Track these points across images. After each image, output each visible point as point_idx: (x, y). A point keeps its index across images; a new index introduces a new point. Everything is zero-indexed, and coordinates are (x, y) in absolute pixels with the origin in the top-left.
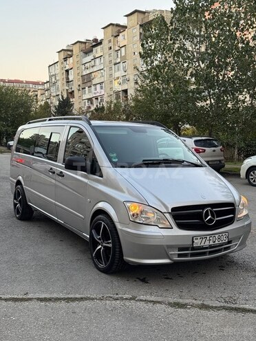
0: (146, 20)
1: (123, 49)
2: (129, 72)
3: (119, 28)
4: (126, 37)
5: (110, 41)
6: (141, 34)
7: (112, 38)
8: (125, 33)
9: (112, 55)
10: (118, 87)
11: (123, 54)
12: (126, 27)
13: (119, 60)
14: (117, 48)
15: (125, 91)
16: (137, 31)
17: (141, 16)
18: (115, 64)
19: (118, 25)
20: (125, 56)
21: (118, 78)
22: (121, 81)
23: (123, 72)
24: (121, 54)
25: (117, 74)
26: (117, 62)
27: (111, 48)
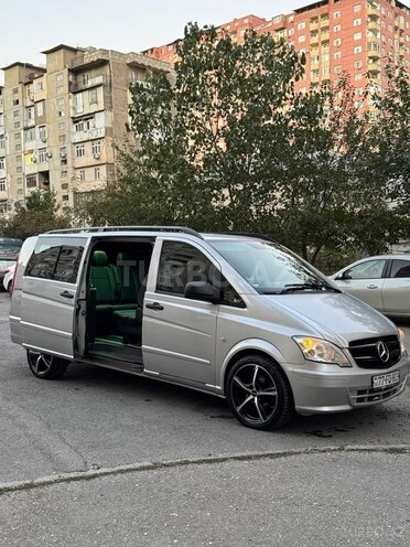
0: (78, 63)
1: (40, 106)
2: (51, 142)
3: (30, 71)
4: (45, 87)
5: (16, 91)
6: (70, 83)
7: (20, 87)
8: (43, 79)
9: (21, 113)
10: (30, 168)
11: (40, 114)
12: (45, 71)
13: (32, 123)
14: (29, 103)
15: (45, 174)
16: (64, 78)
17: (70, 55)
18: (26, 129)
19: (29, 66)
20: (43, 117)
21: (31, 152)
22: (37, 157)
23: (40, 142)
24: (36, 112)
25: (30, 145)
26: (29, 125)
27: (17, 102)
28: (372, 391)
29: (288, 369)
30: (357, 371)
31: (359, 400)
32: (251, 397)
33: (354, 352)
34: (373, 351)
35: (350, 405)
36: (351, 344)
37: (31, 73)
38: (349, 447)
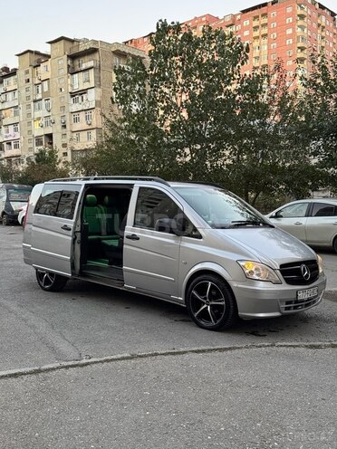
0: (75, 51)
1: (45, 83)
2: (53, 111)
3: (38, 57)
4: (49, 69)
5: (27, 72)
6: (69, 66)
7: (30, 69)
8: (48, 63)
9: (31, 89)
10: (38, 131)
11: (46, 90)
12: (49, 57)
13: (39, 96)
14: (37, 82)
15: (50, 136)
16: (64, 62)
17: (69, 45)
18: (35, 101)
19: (37, 53)
20: (48, 92)
21: (39, 119)
22: (43, 123)
23: (46, 111)
24: (42, 88)
25: (38, 114)
26: (38, 98)
27: (28, 81)
28: (297, 302)
29: (234, 285)
30: (285, 287)
31: (286, 309)
32: (205, 306)
33: (283, 273)
34: (298, 272)
35: (280, 312)
36: (282, 266)
37: (39, 58)
38: (279, 344)
